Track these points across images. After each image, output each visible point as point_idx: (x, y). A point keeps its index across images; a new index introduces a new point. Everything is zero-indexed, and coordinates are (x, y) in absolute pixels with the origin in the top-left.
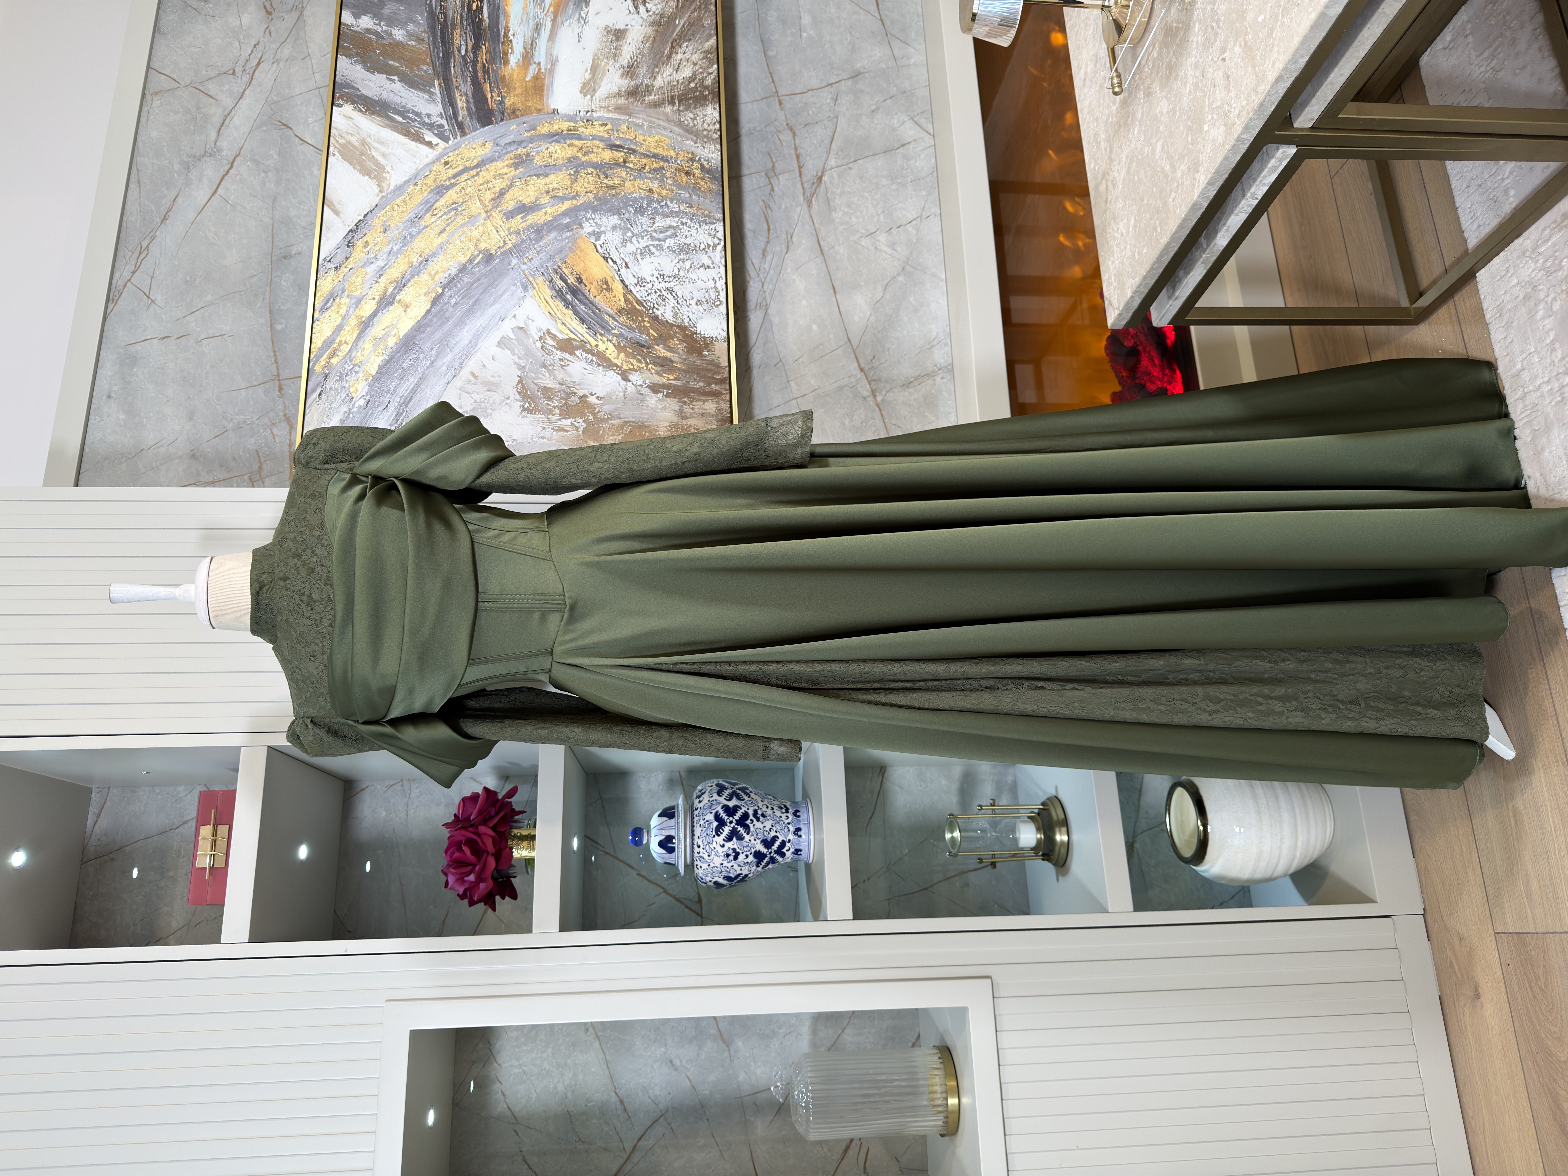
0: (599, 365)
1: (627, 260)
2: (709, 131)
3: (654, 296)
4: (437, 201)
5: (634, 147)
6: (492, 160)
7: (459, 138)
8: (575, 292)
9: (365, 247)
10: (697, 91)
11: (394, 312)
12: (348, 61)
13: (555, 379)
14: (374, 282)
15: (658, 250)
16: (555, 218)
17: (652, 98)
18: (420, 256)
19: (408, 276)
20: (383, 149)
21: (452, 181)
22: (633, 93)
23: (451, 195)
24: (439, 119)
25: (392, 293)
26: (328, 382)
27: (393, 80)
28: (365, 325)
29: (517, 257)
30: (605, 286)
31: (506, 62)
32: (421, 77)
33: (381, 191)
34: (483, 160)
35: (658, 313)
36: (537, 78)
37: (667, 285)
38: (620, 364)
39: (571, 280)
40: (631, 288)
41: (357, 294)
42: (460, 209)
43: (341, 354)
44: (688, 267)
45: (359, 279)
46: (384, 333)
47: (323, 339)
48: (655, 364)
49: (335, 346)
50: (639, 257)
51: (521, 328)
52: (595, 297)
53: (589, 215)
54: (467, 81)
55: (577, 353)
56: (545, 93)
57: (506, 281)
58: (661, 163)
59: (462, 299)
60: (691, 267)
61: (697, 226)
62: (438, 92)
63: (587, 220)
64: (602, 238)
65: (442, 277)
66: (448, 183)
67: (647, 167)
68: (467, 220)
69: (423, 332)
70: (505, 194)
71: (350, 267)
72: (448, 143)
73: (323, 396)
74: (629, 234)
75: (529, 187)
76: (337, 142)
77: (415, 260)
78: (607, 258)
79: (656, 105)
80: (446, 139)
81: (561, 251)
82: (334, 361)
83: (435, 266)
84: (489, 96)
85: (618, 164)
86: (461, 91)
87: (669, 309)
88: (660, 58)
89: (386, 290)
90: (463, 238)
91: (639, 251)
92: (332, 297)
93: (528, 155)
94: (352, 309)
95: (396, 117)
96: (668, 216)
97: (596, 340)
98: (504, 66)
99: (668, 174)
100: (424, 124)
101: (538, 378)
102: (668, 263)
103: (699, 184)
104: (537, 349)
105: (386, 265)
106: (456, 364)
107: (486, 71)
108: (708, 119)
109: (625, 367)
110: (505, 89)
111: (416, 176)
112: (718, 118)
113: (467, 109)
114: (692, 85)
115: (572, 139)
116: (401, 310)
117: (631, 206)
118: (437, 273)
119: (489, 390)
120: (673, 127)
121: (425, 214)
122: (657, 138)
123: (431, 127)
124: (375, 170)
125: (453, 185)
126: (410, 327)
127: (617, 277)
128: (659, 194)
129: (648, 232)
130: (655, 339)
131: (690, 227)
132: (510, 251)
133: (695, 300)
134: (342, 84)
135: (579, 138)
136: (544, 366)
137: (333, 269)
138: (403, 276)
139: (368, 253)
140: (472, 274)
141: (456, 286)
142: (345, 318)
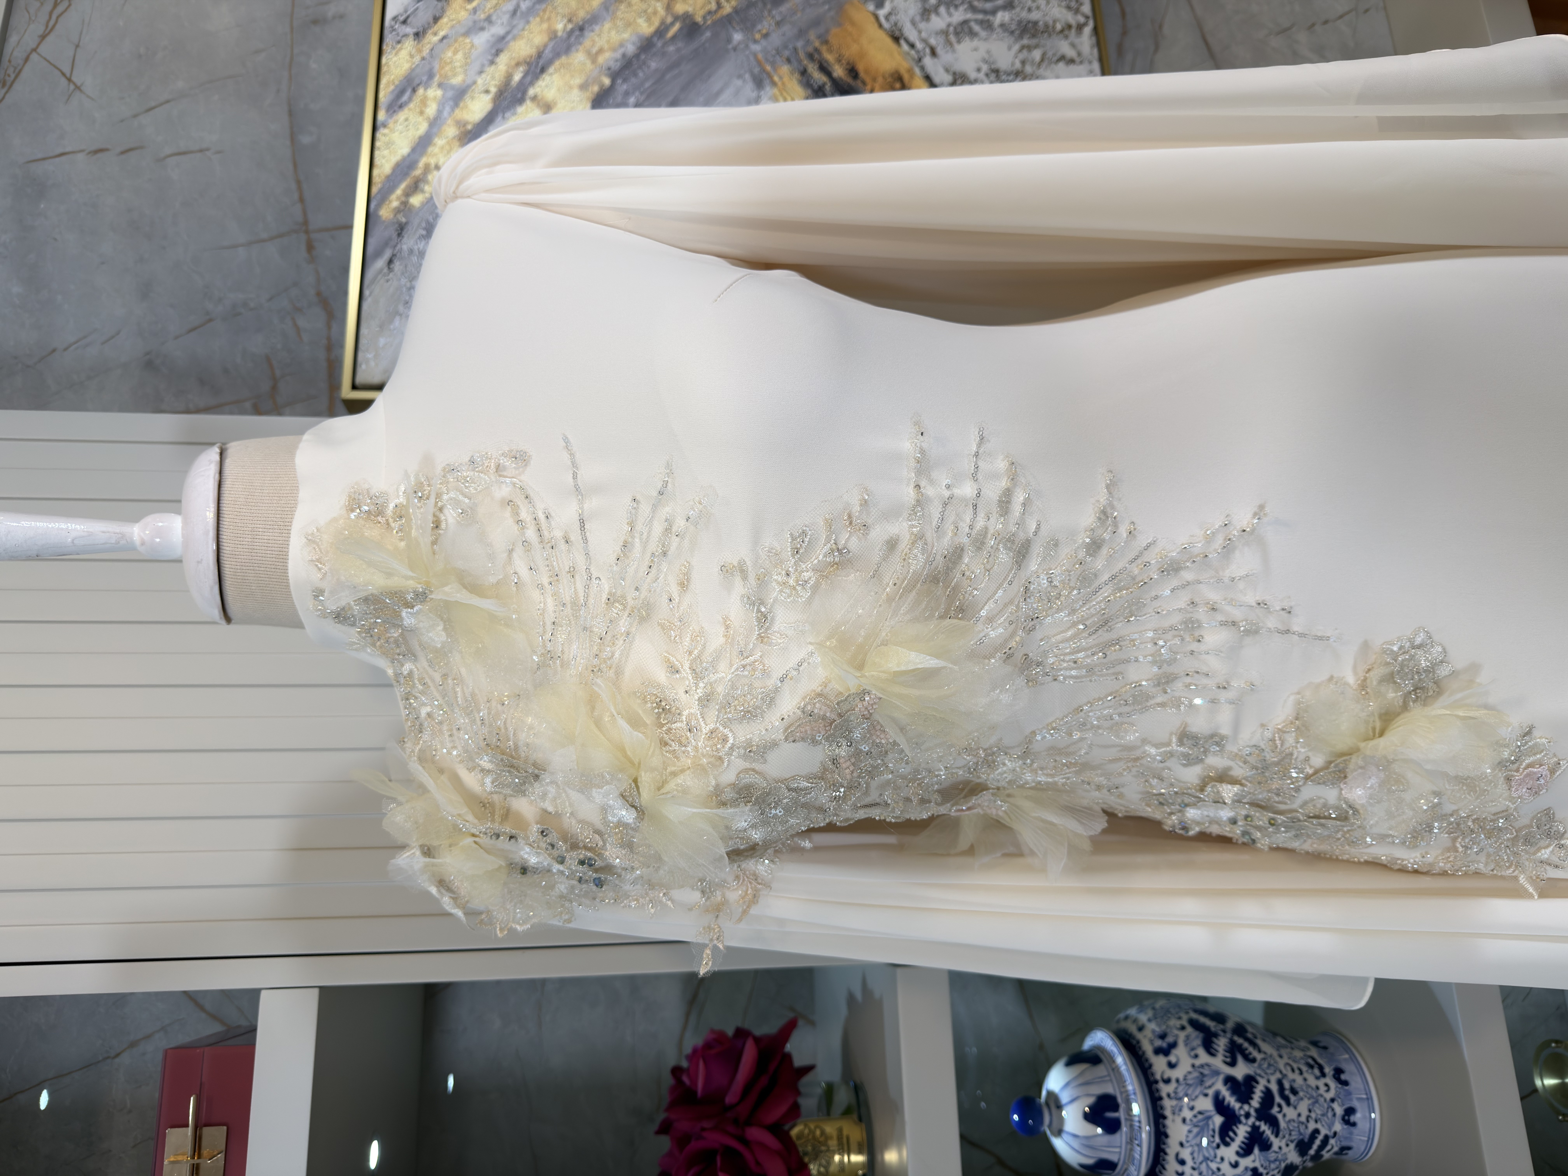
1: (933, 42)
14: (486, 63)
15: (983, 29)
18: (570, 21)
19: (548, 55)
25: (521, 82)
26: (405, 240)
29: (742, 30)
39: (839, 72)
41: (456, 81)
44: (1038, 59)
45: (459, 56)
47: (394, 160)
49: (418, 172)
50: (952, 38)
57: (726, 70)
60: (1042, 60)
65: (609, 59)
71: (442, 34)
73: (397, 266)
77: (560, 26)
78: (899, 38)
81: (816, 23)
82: (416, 200)
83: (597, 39)
89: (509, 77)
91: (951, 29)
92: (409, 86)
94: (447, 109)
102: (1004, 52)
105: (508, 33)
118: (601, 51)
127: (917, 71)
132: (728, 20)
137: (411, 37)
138: (540, 55)
139: (475, 10)
140: (664, 54)
141: (635, 75)
142: (435, 123)
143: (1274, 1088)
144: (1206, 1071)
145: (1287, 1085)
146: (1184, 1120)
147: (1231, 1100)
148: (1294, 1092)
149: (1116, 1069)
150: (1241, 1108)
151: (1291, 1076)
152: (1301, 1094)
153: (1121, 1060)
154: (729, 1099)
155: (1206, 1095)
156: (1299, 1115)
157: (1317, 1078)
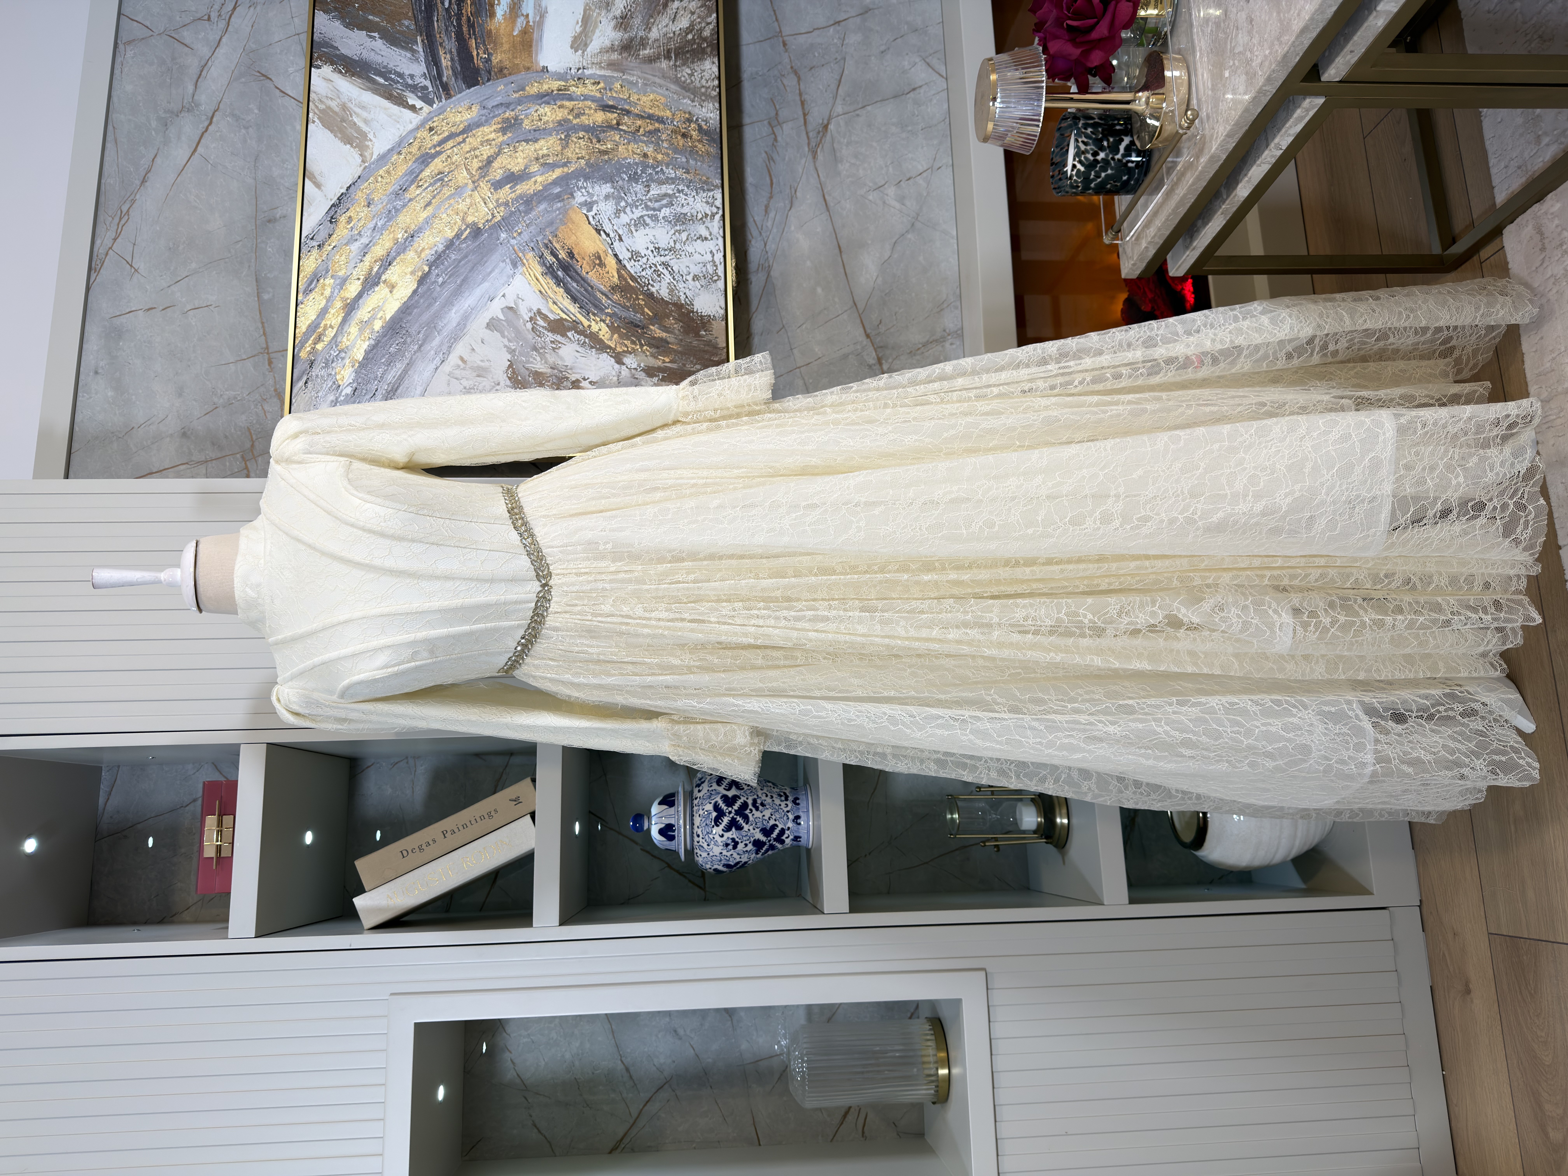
0: (592, 347)
1: (620, 232)
2: (707, 88)
3: (649, 272)
4: (422, 171)
5: (627, 108)
6: (478, 125)
7: (444, 100)
8: (566, 268)
9: (349, 222)
10: (695, 43)
11: (380, 292)
12: (326, 16)
13: (546, 363)
14: (359, 261)
15: (653, 220)
16: (546, 187)
17: (647, 52)
18: (406, 232)
19: (393, 254)
20: (365, 114)
21: (438, 149)
22: (627, 47)
23: (437, 164)
24: (422, 80)
25: (377, 272)
26: (313, 370)
27: (374, 38)
28: (351, 307)
29: (506, 231)
30: (598, 262)
31: (492, 15)
32: (401, 33)
33: (363, 161)
34: (469, 125)
35: (653, 290)
36: (525, 32)
37: (663, 259)
38: (613, 346)
39: (562, 255)
40: (625, 262)
41: (341, 273)
42: (446, 179)
43: (326, 339)
44: (684, 239)
45: (343, 258)
46: (370, 315)
47: (308, 323)
48: (650, 345)
49: (320, 330)
50: (633, 229)
51: (511, 308)
52: (587, 273)
53: (580, 184)
54: (451, 37)
55: (569, 334)
56: (534, 49)
57: (495, 257)
58: (657, 125)
59: (450, 277)
60: (687, 239)
61: (694, 193)
62: (421, 50)
63: (579, 190)
64: (595, 208)
65: (428, 254)
66: (433, 151)
67: (641, 130)
68: (453, 191)
69: (410, 314)
70: (492, 162)
71: (333, 244)
72: (432, 106)
73: (310, 384)
74: (623, 204)
75: (517, 154)
76: (317, 107)
77: (400, 236)
78: (600, 230)
79: (651, 60)
80: (430, 103)
81: (551, 223)
82: (319, 346)
83: (421, 242)
84: (475, 53)
85: (610, 127)
86: (445, 48)
87: (664, 284)
88: (655, 7)
89: (371, 269)
90: (449, 212)
91: (633, 222)
92: (316, 278)
93: (516, 119)
94: (337, 291)
95: (377, 78)
96: (664, 183)
97: (588, 320)
98: (491, 20)
99: (664, 137)
100: (407, 86)
101: (528, 362)
102: (663, 235)
103: (696, 147)
104: (528, 330)
105: (370, 242)
106: (445, 349)
107: (471, 26)
108: (707, 75)
109: (619, 349)
110: (492, 45)
111: (399, 144)
112: (717, 74)
113: (452, 68)
114: (690, 37)
115: (563, 99)
116: (387, 290)
117: (624, 172)
118: (423, 249)
119: (478, 376)
120: (669, 85)
121: (409, 186)
122: (652, 97)
123: (414, 88)
124: (357, 138)
125: (439, 153)
126: (396, 309)
127: (610, 251)
128: (655, 159)
129: (642, 200)
130: (650, 318)
131: (686, 195)
132: (498, 225)
133: (692, 275)
134: (320, 42)
135: (570, 98)
136: (535, 349)
137: (317, 248)
138: (389, 254)
139: (352, 229)
140: (459, 250)
141: (443, 264)
142: (330, 300)
143: (750, 802)
144: (714, 793)
145: (760, 802)
147: (723, 806)
148: (763, 805)
155: (710, 803)
156: (764, 816)
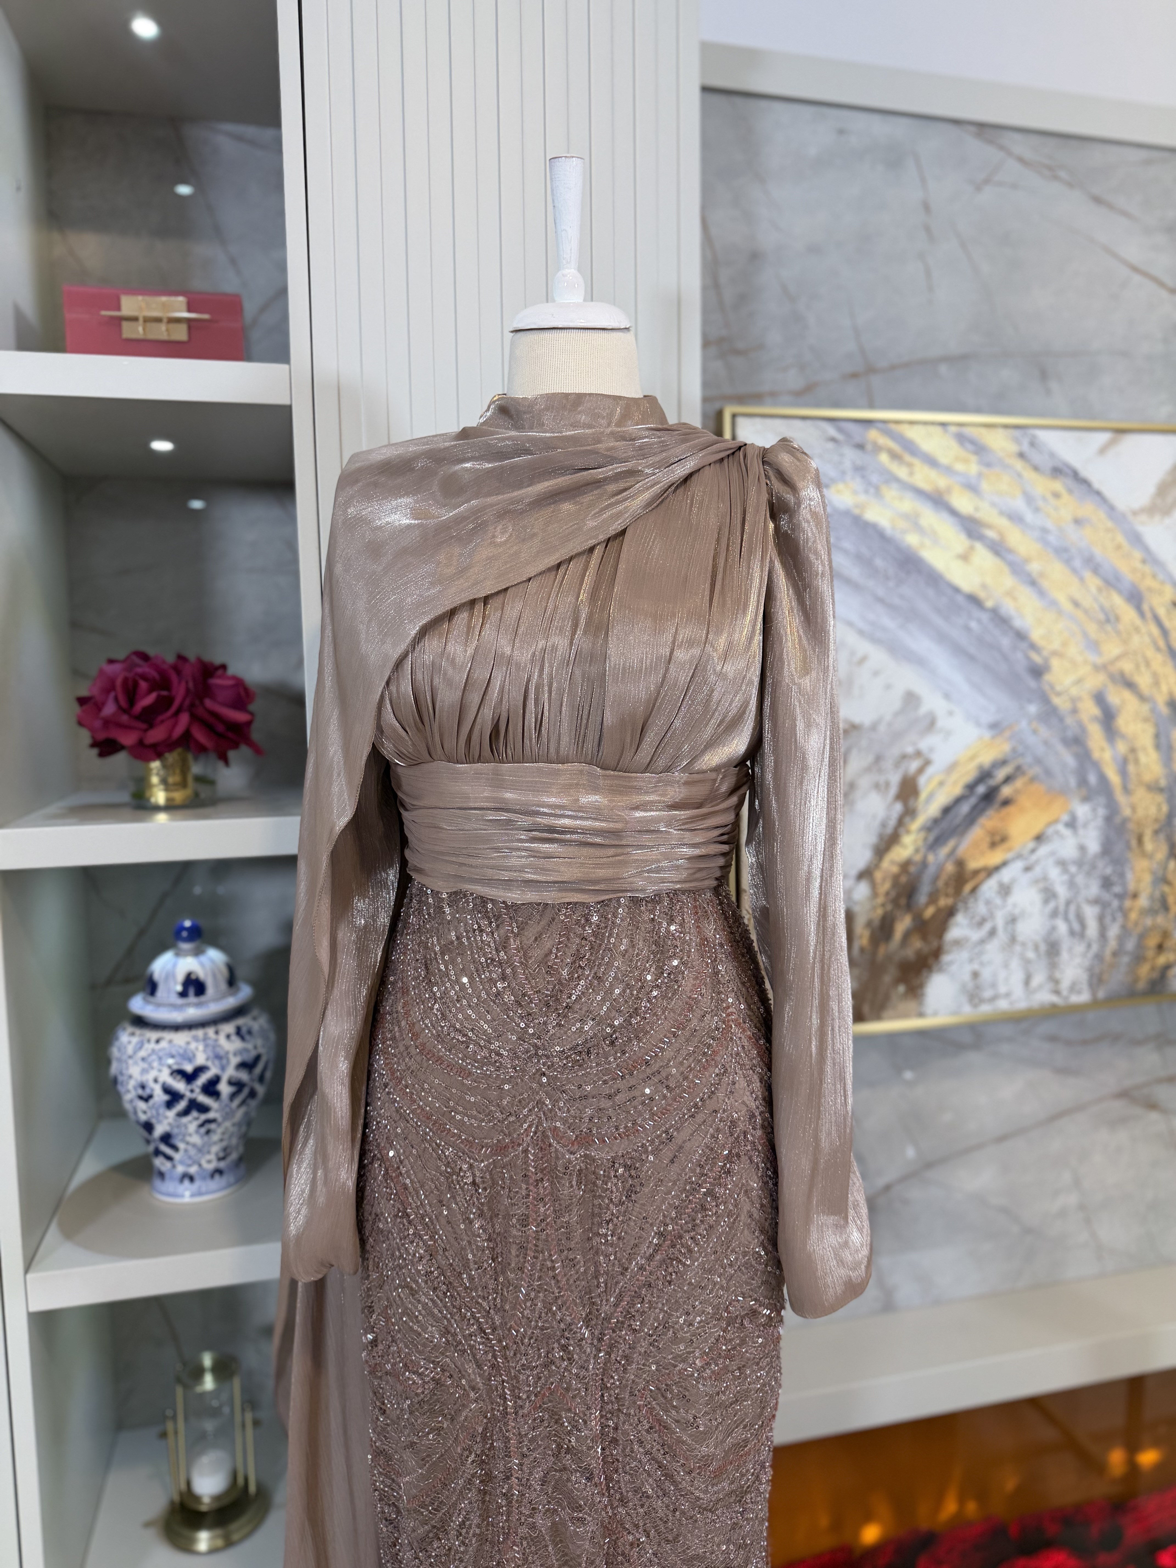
0: (880, 837)
1: (1036, 869)
3: (983, 911)
4: (1120, 593)
8: (989, 797)
9: (1053, 494)
11: (957, 540)
13: (858, 775)
14: (1000, 509)
15: (1051, 911)
16: (1095, 764)
18: (1039, 574)
19: (1010, 557)
21: (1149, 615)
23: (1128, 613)
25: (986, 537)
26: (852, 450)
28: (938, 500)
29: (1039, 713)
30: (997, 839)
33: (1134, 512)
35: (959, 917)
37: (1000, 929)
38: (882, 866)
39: (1006, 791)
40: (996, 877)
41: (985, 486)
42: (1109, 628)
43: (894, 467)
44: (1027, 956)
45: (1006, 487)
46: (926, 527)
47: (917, 440)
48: (884, 917)
49: (908, 458)
50: (1041, 885)
51: (933, 723)
52: (981, 826)
53: (1100, 810)
55: (898, 805)
57: (1004, 699)
59: (977, 638)
60: (1027, 960)
61: (1086, 965)
63: (1092, 809)
64: (1068, 832)
65: (1008, 607)
66: (1145, 607)
68: (1092, 637)
69: (927, 585)
70: (1130, 690)
71: (1024, 473)
73: (830, 445)
74: (1073, 869)
75: (1139, 723)
77: (1034, 566)
78: (1039, 840)
81: (1048, 773)
82: (884, 458)
83: (1025, 596)
87: (966, 932)
89: (990, 527)
90: (1066, 633)
91: (1049, 884)
92: (978, 450)
94: (961, 479)
96: (1099, 923)
97: (918, 830)
99: (1159, 919)
101: (860, 751)
102: (1032, 926)
103: (1146, 963)
104: (904, 748)
105: (1027, 525)
106: (878, 634)
109: (878, 875)
111: (1156, 561)
116: (961, 551)
117: (1114, 869)
118: (1015, 599)
121: (1100, 577)
124: (1164, 504)
125: (1142, 614)
126: (934, 565)
127: (1011, 856)
128: (1131, 909)
129: (1078, 895)
130: (920, 915)
131: (1084, 955)
132: (1046, 702)
133: (980, 969)
136: (878, 759)
137: (1020, 450)
138: (1010, 551)
139: (1044, 499)
140: (1014, 650)
141: (995, 627)
142: (948, 470)
143: (211, 1115)
144: (224, 1061)
145: (213, 1126)
146: (188, 1043)
147: (203, 1079)
148: (208, 1132)
149: (223, 997)
150: (197, 1086)
151: (220, 1131)
152: (206, 1138)
153: (231, 1002)
154: (208, 703)
155: (207, 1059)
156: (190, 1135)
157: (217, 1154)
